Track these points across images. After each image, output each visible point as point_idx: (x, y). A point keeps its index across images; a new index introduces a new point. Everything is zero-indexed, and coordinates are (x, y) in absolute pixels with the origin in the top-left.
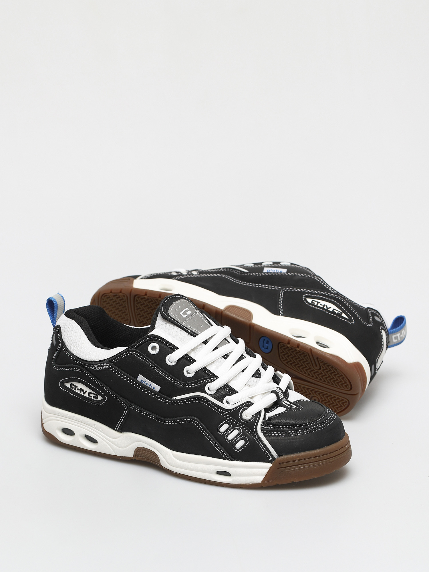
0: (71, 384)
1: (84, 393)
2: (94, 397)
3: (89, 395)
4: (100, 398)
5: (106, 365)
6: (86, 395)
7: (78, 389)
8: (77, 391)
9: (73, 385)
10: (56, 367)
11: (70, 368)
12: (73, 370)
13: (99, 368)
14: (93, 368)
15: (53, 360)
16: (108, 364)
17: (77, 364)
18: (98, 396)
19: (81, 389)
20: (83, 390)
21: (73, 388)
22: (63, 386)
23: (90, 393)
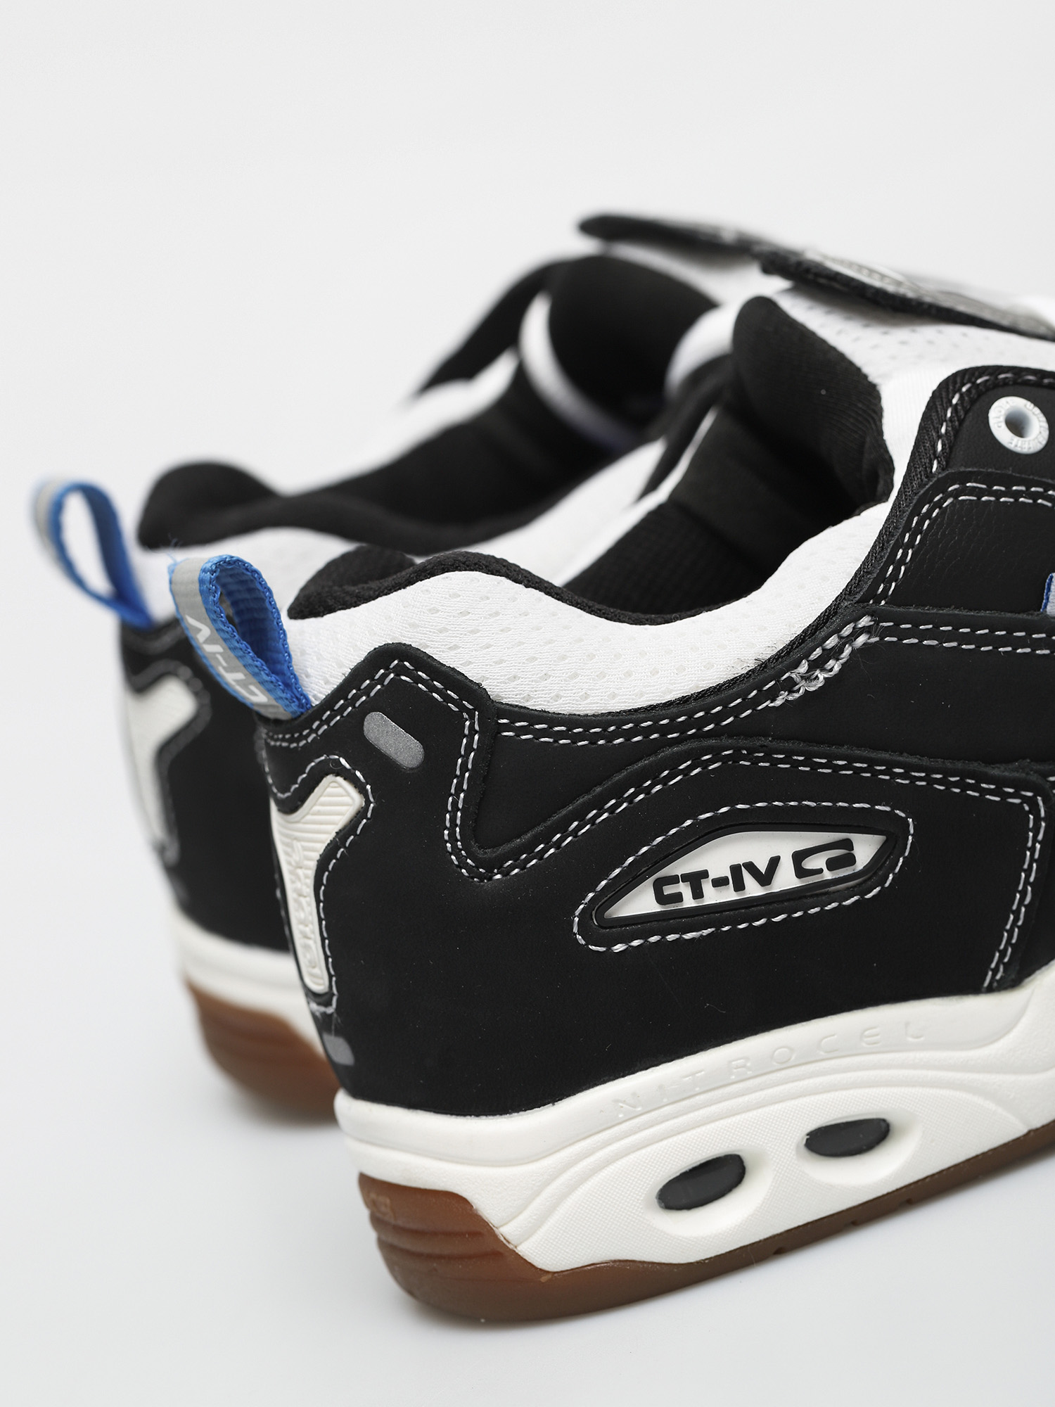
0: (658, 886)
1: (765, 878)
2: (832, 864)
3: (801, 872)
4: (865, 849)
5: (856, 633)
6: (786, 880)
7: (719, 883)
8: (713, 896)
9: (674, 880)
10: (494, 864)
11: (632, 790)
12: (642, 796)
13: (822, 676)
14: (778, 702)
15: (454, 846)
16: (865, 621)
17: (663, 743)
18: (848, 844)
19: (736, 870)
20: (751, 867)
21: (678, 897)
22: (611, 928)
23: (799, 857)
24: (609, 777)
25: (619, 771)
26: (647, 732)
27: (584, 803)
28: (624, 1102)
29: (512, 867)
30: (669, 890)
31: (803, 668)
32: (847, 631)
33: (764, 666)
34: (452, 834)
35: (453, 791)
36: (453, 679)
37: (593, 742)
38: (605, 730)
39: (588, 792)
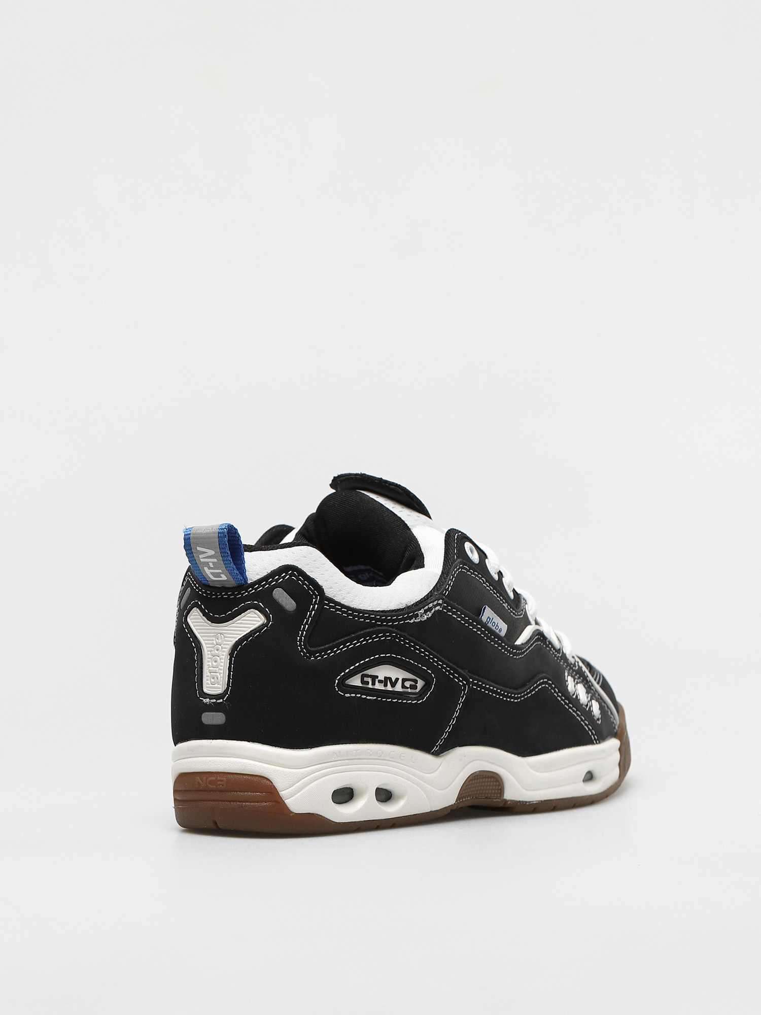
0: (363, 677)
1: (393, 685)
2: (411, 687)
3: (403, 686)
4: (420, 685)
5: (437, 605)
6: (398, 688)
7: (380, 681)
8: (378, 686)
9: (368, 676)
10: (312, 653)
11: (356, 641)
12: (365, 642)
13: (426, 617)
14: (412, 621)
15: (300, 644)
16: (440, 602)
17: (375, 625)
18: (416, 682)
19: (385, 678)
20: (390, 679)
21: (368, 683)
22: (346, 687)
23: (404, 680)
24: (357, 632)
25: (360, 631)
26: (372, 619)
27: (347, 639)
28: (336, 754)
29: (318, 656)
30: (366, 679)
31: (422, 611)
32: (435, 603)
33: (409, 607)
34: (301, 639)
35: (304, 623)
36: (313, 582)
37: (354, 618)
38: (359, 614)
39: (349, 635)
